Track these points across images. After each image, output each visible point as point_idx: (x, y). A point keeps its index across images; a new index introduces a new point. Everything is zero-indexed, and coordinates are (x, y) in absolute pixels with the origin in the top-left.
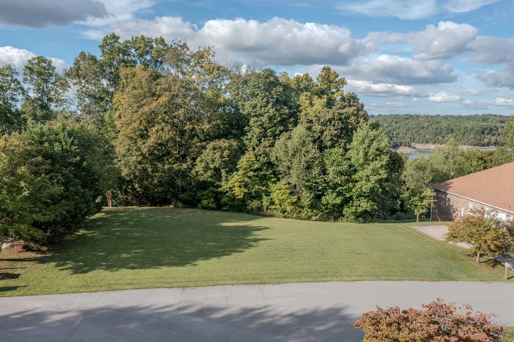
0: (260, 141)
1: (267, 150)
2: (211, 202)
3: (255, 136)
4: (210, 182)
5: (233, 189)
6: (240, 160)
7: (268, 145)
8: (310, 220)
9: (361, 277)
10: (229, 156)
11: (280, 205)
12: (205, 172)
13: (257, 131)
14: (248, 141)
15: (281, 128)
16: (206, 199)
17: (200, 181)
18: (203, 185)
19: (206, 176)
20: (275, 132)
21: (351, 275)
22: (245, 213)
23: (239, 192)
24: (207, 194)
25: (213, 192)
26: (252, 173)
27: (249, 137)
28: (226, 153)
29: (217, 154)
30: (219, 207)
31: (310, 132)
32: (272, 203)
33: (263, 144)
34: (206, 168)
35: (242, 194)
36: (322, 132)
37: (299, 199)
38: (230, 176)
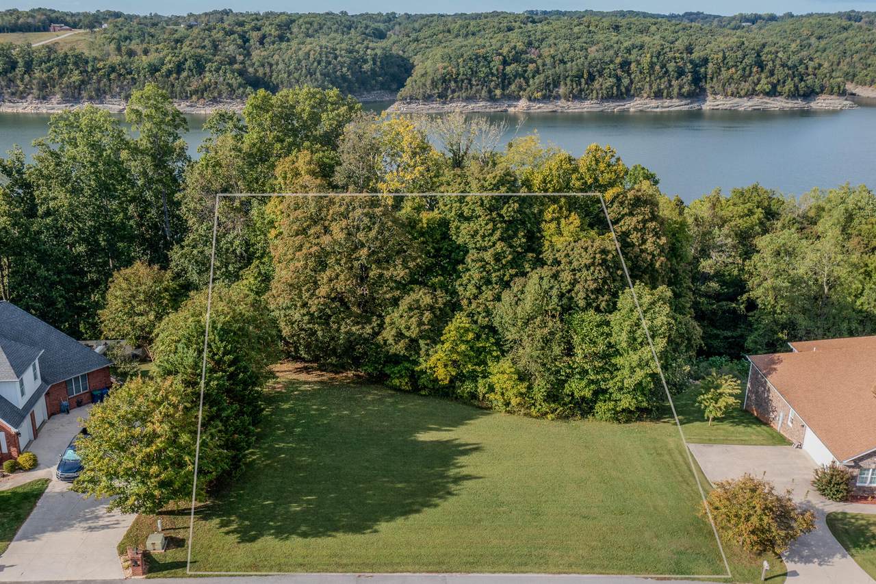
0: (479, 290)
1: (490, 305)
2: (404, 383)
3: (473, 282)
4: (404, 355)
5: (435, 369)
6: (447, 328)
7: (491, 298)
8: (543, 419)
10: (430, 322)
11: (503, 394)
12: (397, 341)
13: (476, 274)
14: (461, 288)
15: (513, 271)
16: (398, 378)
17: (390, 354)
18: (395, 360)
19: (399, 348)
20: (504, 277)
23: (441, 373)
24: (399, 372)
25: (407, 369)
26: (463, 347)
27: (465, 281)
29: (413, 319)
30: (416, 389)
32: (491, 389)
33: (484, 296)
34: (400, 335)
35: (448, 379)
37: (530, 388)
38: (432, 350)
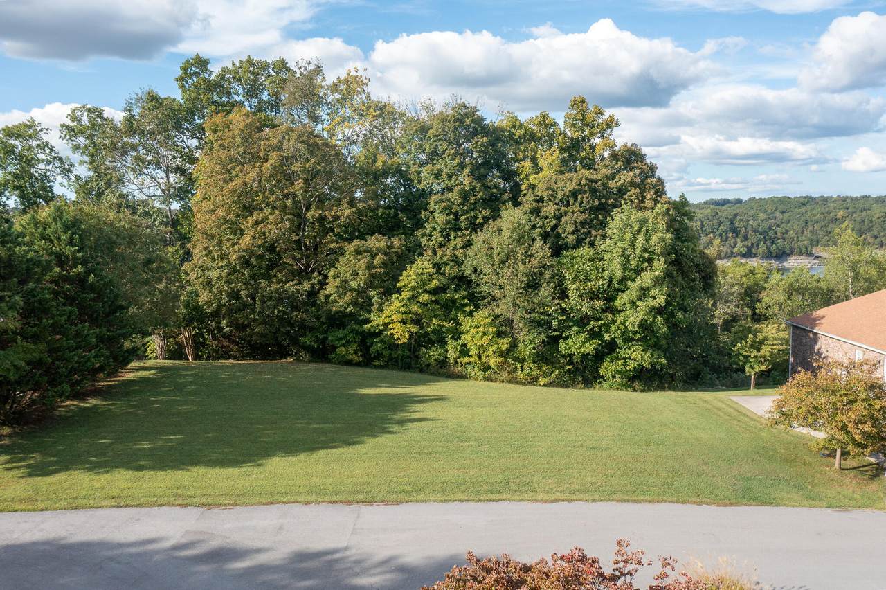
0: (447, 237)
1: (459, 253)
2: (352, 352)
3: (438, 229)
4: (351, 314)
5: (391, 326)
6: (405, 273)
7: (461, 244)
8: (535, 385)
9: (571, 496)
10: (384, 265)
11: (480, 357)
12: (341, 295)
13: (441, 218)
14: (425, 238)
15: (486, 213)
16: (344, 345)
17: (332, 313)
18: (339, 320)
19: (342, 304)
20: (476, 220)
21: (554, 490)
22: (415, 372)
23: (400, 333)
24: (346, 336)
25: (353, 331)
26: (426, 297)
27: (429, 230)
28: (380, 258)
29: (361, 262)
30: (367, 361)
31: (538, 219)
32: (465, 352)
33: (453, 243)
34: (343, 288)
35: (407, 336)
36: (558, 217)
37: (514, 345)
38: (387, 303)
